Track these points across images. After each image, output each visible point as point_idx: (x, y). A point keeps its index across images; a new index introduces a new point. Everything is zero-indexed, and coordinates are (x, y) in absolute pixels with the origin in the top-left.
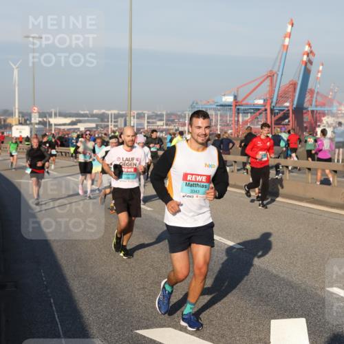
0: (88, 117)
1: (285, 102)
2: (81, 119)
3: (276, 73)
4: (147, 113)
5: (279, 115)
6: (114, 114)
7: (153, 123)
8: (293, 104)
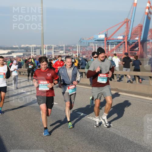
0: (18, 49)
1: (136, 37)
2: (14, 50)
3: (130, 20)
4: (53, 46)
5: (133, 45)
6: (34, 47)
7: (57, 52)
8: (140, 39)
